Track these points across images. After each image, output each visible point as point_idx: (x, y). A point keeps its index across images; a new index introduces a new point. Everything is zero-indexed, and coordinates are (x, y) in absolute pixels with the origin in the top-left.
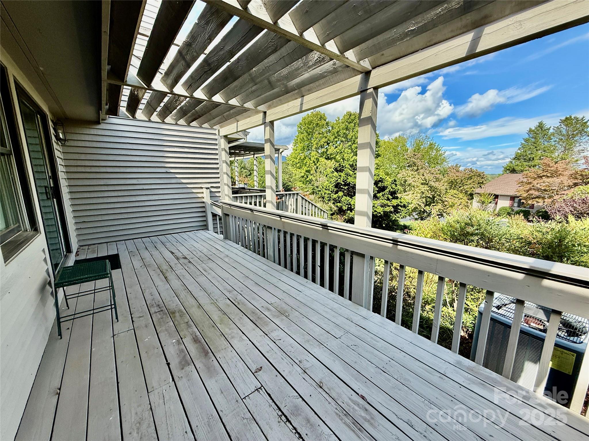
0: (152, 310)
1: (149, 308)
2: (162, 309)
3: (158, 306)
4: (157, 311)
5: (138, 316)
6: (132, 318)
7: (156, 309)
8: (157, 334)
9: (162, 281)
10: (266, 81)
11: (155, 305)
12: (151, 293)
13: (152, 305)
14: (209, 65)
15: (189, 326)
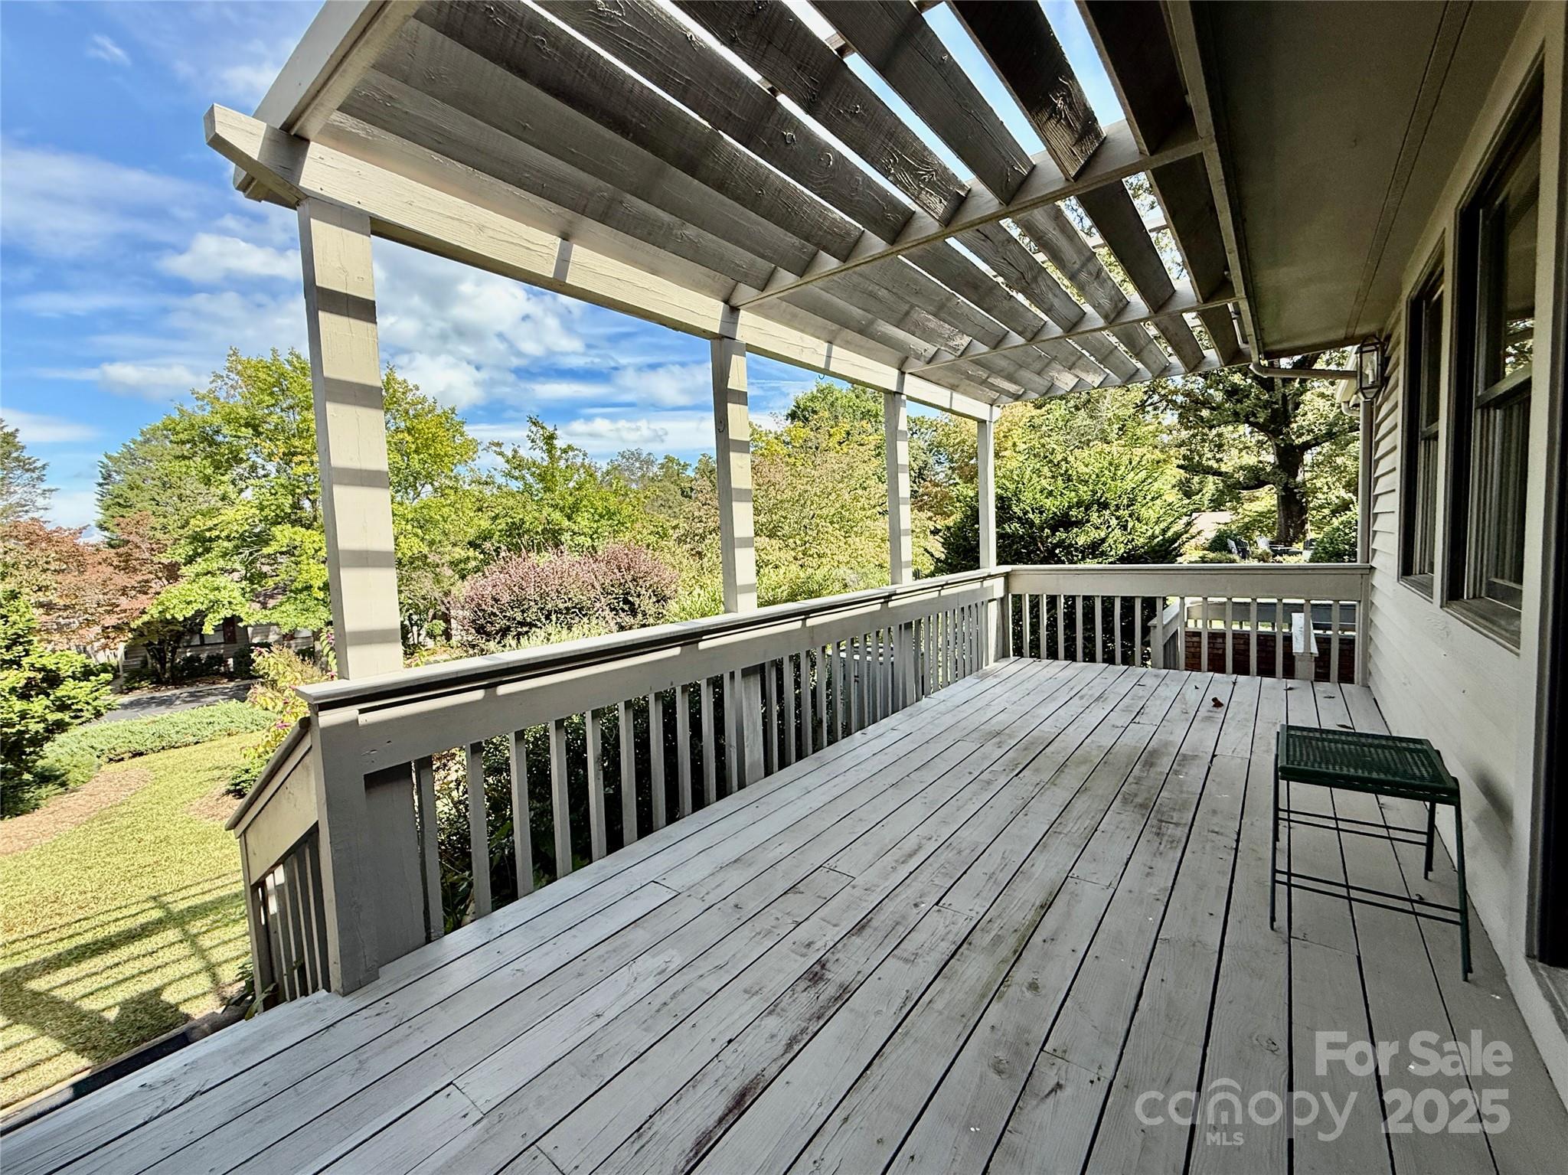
0: (1181, 832)
1: (1184, 840)
2: (1155, 822)
3: (1158, 834)
4: (1172, 826)
5: (1220, 837)
6: (1238, 841)
7: (1171, 830)
8: (1201, 794)
9: (1074, 895)
10: (906, 307)
11: (1166, 838)
12: (1148, 875)
13: (1172, 842)
14: (1035, 279)
15: (1138, 781)
